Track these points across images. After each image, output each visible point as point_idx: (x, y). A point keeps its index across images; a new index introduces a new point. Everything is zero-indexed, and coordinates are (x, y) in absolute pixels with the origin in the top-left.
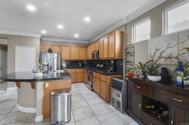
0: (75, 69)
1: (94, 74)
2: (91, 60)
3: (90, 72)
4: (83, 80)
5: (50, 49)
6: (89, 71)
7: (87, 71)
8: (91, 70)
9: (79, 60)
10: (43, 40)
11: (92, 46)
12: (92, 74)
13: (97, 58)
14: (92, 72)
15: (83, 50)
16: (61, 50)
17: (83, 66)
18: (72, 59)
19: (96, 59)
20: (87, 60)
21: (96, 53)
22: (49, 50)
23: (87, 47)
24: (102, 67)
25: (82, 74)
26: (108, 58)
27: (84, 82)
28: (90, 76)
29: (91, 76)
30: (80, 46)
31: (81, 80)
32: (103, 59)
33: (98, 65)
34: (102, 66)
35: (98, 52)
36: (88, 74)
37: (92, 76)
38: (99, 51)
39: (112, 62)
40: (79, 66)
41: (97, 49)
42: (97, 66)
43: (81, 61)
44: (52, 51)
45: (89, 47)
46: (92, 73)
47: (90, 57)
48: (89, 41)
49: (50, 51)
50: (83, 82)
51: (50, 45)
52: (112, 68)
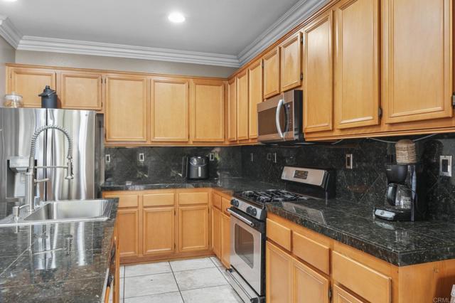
0: (174, 187)
1: (277, 227)
2: (251, 143)
3: (249, 214)
4: (210, 243)
5: (47, 88)
6: (243, 206)
7: (232, 202)
8: (253, 199)
9: (191, 144)
10: (20, 47)
11: (255, 74)
12: (261, 225)
13: (293, 135)
14: (264, 215)
15: (208, 97)
16: (103, 98)
17: (210, 176)
18: (157, 138)
19: (282, 136)
20: (227, 143)
21: (283, 106)
22: (44, 97)
23: (230, 79)
24: (319, 184)
25: (205, 213)
26: (379, 125)
27: (215, 255)
28: (251, 237)
29: (257, 237)
30: (194, 78)
31: (202, 246)
32: (337, 135)
33: (289, 174)
34: (315, 177)
35: (299, 95)
36: (236, 221)
37: (264, 239)
38: (305, 89)
39: (405, 155)
40: (193, 176)
41: (291, 80)
42: (284, 176)
43: (202, 151)
44: (61, 97)
45: (240, 83)
46: (263, 221)
47: (247, 130)
48: (238, 53)
49: (50, 99)
50: (210, 253)
51: (53, 72)
52: (409, 193)
